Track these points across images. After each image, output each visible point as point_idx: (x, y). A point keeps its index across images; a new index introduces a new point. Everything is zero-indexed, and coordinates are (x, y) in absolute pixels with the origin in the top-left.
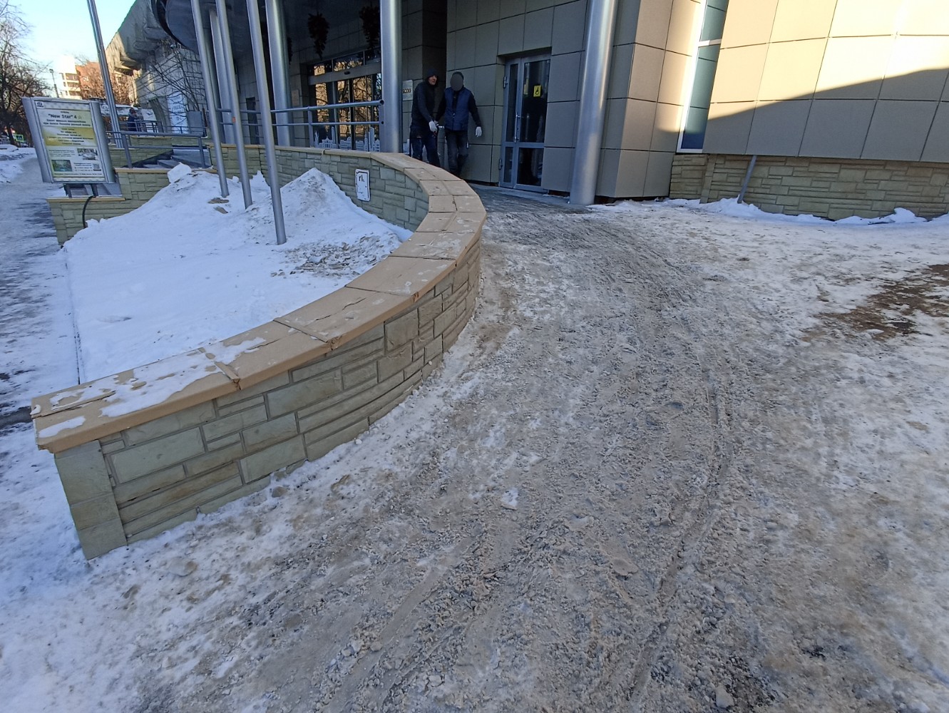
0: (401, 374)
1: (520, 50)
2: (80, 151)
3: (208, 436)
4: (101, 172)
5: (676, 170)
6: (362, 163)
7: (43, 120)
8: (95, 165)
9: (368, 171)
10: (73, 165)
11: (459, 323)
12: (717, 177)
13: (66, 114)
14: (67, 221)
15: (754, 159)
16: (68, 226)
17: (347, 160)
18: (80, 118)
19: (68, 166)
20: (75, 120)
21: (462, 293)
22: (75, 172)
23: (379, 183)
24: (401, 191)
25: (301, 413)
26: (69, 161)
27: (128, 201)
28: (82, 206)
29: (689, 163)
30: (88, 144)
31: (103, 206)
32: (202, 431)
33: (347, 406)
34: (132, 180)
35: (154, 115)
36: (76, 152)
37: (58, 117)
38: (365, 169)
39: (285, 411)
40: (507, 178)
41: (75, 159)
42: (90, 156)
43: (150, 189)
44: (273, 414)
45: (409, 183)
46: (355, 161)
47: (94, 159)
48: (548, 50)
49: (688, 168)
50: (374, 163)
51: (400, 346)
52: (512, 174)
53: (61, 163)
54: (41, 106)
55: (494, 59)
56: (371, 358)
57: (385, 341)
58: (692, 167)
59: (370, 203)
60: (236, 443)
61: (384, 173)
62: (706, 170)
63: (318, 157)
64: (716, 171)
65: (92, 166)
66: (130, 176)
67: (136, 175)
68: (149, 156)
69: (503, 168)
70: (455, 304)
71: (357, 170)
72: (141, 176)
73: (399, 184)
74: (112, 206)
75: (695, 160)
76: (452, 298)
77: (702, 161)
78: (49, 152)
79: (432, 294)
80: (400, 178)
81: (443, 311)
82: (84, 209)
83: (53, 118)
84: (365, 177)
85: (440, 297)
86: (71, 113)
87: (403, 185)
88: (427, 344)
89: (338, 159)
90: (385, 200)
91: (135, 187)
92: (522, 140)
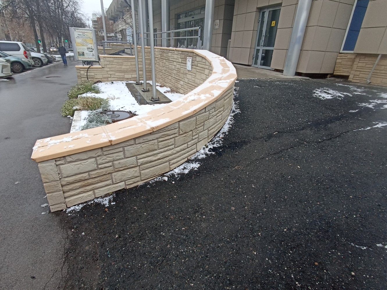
0: (186, 145)
1: (267, 4)
2: (88, 48)
3: (99, 162)
4: (94, 57)
5: (338, 61)
6: (190, 54)
7: (76, 36)
8: (93, 54)
9: (191, 58)
10: (85, 54)
11: (217, 125)
12: (360, 65)
13: (84, 34)
14: (82, 75)
15: (380, 56)
16: (82, 77)
17: (184, 53)
18: (88, 36)
19: (83, 54)
20: (87, 36)
21: (220, 112)
22: (86, 57)
23: (196, 63)
24: (204, 66)
25: (139, 157)
26: (84, 52)
27: (103, 68)
28: (87, 70)
29: (346, 58)
30: (90, 46)
31: (94, 70)
32: (96, 160)
33: (160, 156)
34: (105, 60)
35: (121, 36)
36: (86, 49)
37: (81, 35)
38: (191, 57)
39: (132, 155)
40: (256, 63)
41: (86, 52)
42: (91, 51)
43: (111, 64)
44: (126, 156)
45: (207, 63)
46: (187, 53)
47: (92, 51)
48: (280, 5)
49: (345, 60)
50: (194, 54)
51: (186, 133)
52: (258, 61)
53: (81, 53)
54: (75, 31)
55: (255, 9)
56: (171, 137)
57: (179, 130)
58: (347, 60)
59: (191, 72)
60: (111, 166)
61: (198, 59)
62: (354, 61)
63: (173, 52)
64: (360, 61)
65: (92, 54)
66: (104, 58)
67: (107, 58)
68: (116, 52)
69: (254, 58)
70: (216, 116)
71: (188, 57)
72: (109, 58)
73: (203, 63)
74: (97, 70)
75: (349, 56)
76: (214, 113)
77: (353, 57)
78: (77, 49)
79: (204, 111)
80: (204, 61)
81: (209, 119)
82: (88, 71)
83: (79, 36)
84: (190, 60)
85: (208, 113)
86: (86, 34)
87: (205, 64)
88: (200, 133)
89: (181, 53)
90: (197, 70)
91: (106, 63)
92: (264, 46)
